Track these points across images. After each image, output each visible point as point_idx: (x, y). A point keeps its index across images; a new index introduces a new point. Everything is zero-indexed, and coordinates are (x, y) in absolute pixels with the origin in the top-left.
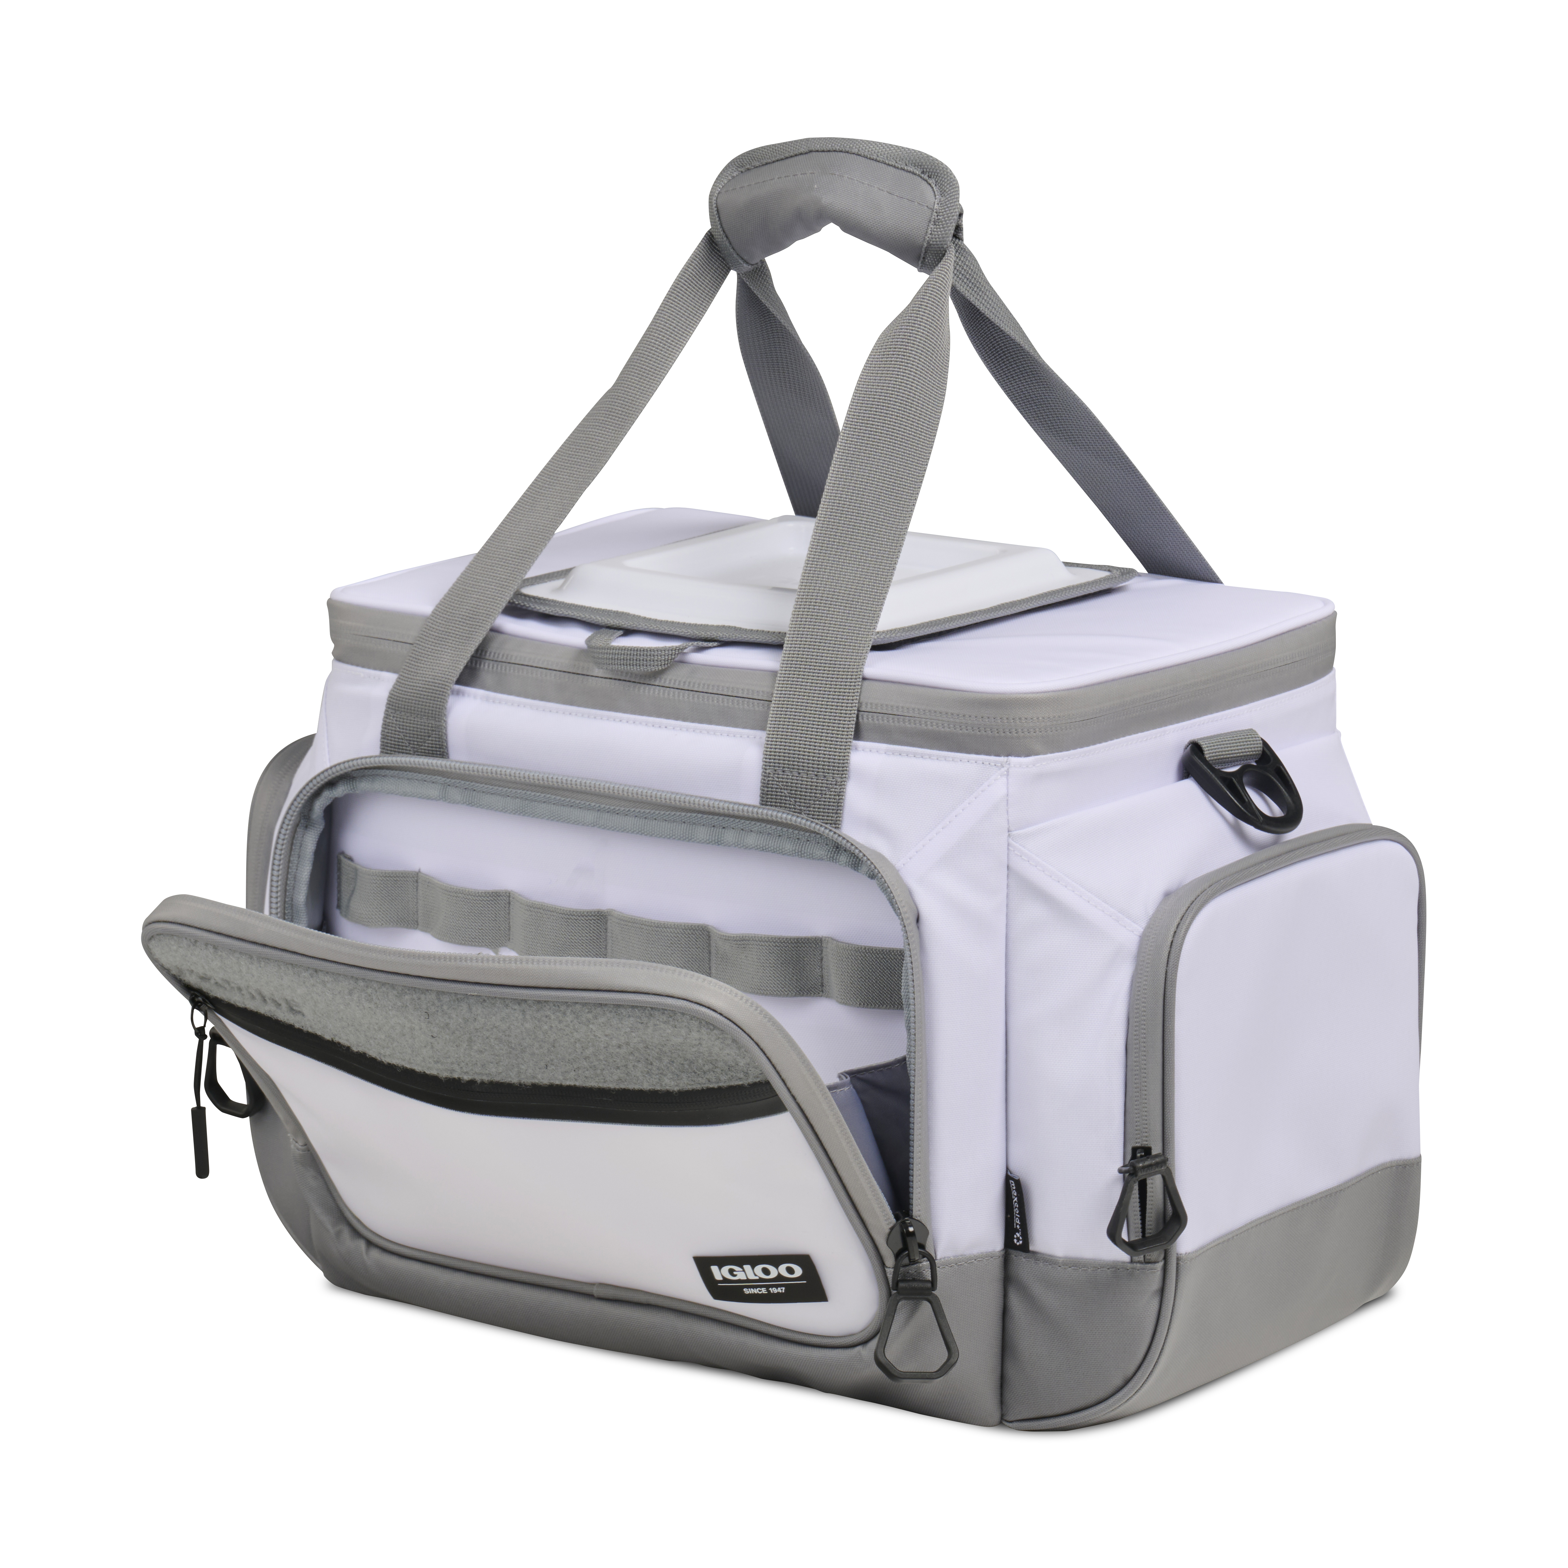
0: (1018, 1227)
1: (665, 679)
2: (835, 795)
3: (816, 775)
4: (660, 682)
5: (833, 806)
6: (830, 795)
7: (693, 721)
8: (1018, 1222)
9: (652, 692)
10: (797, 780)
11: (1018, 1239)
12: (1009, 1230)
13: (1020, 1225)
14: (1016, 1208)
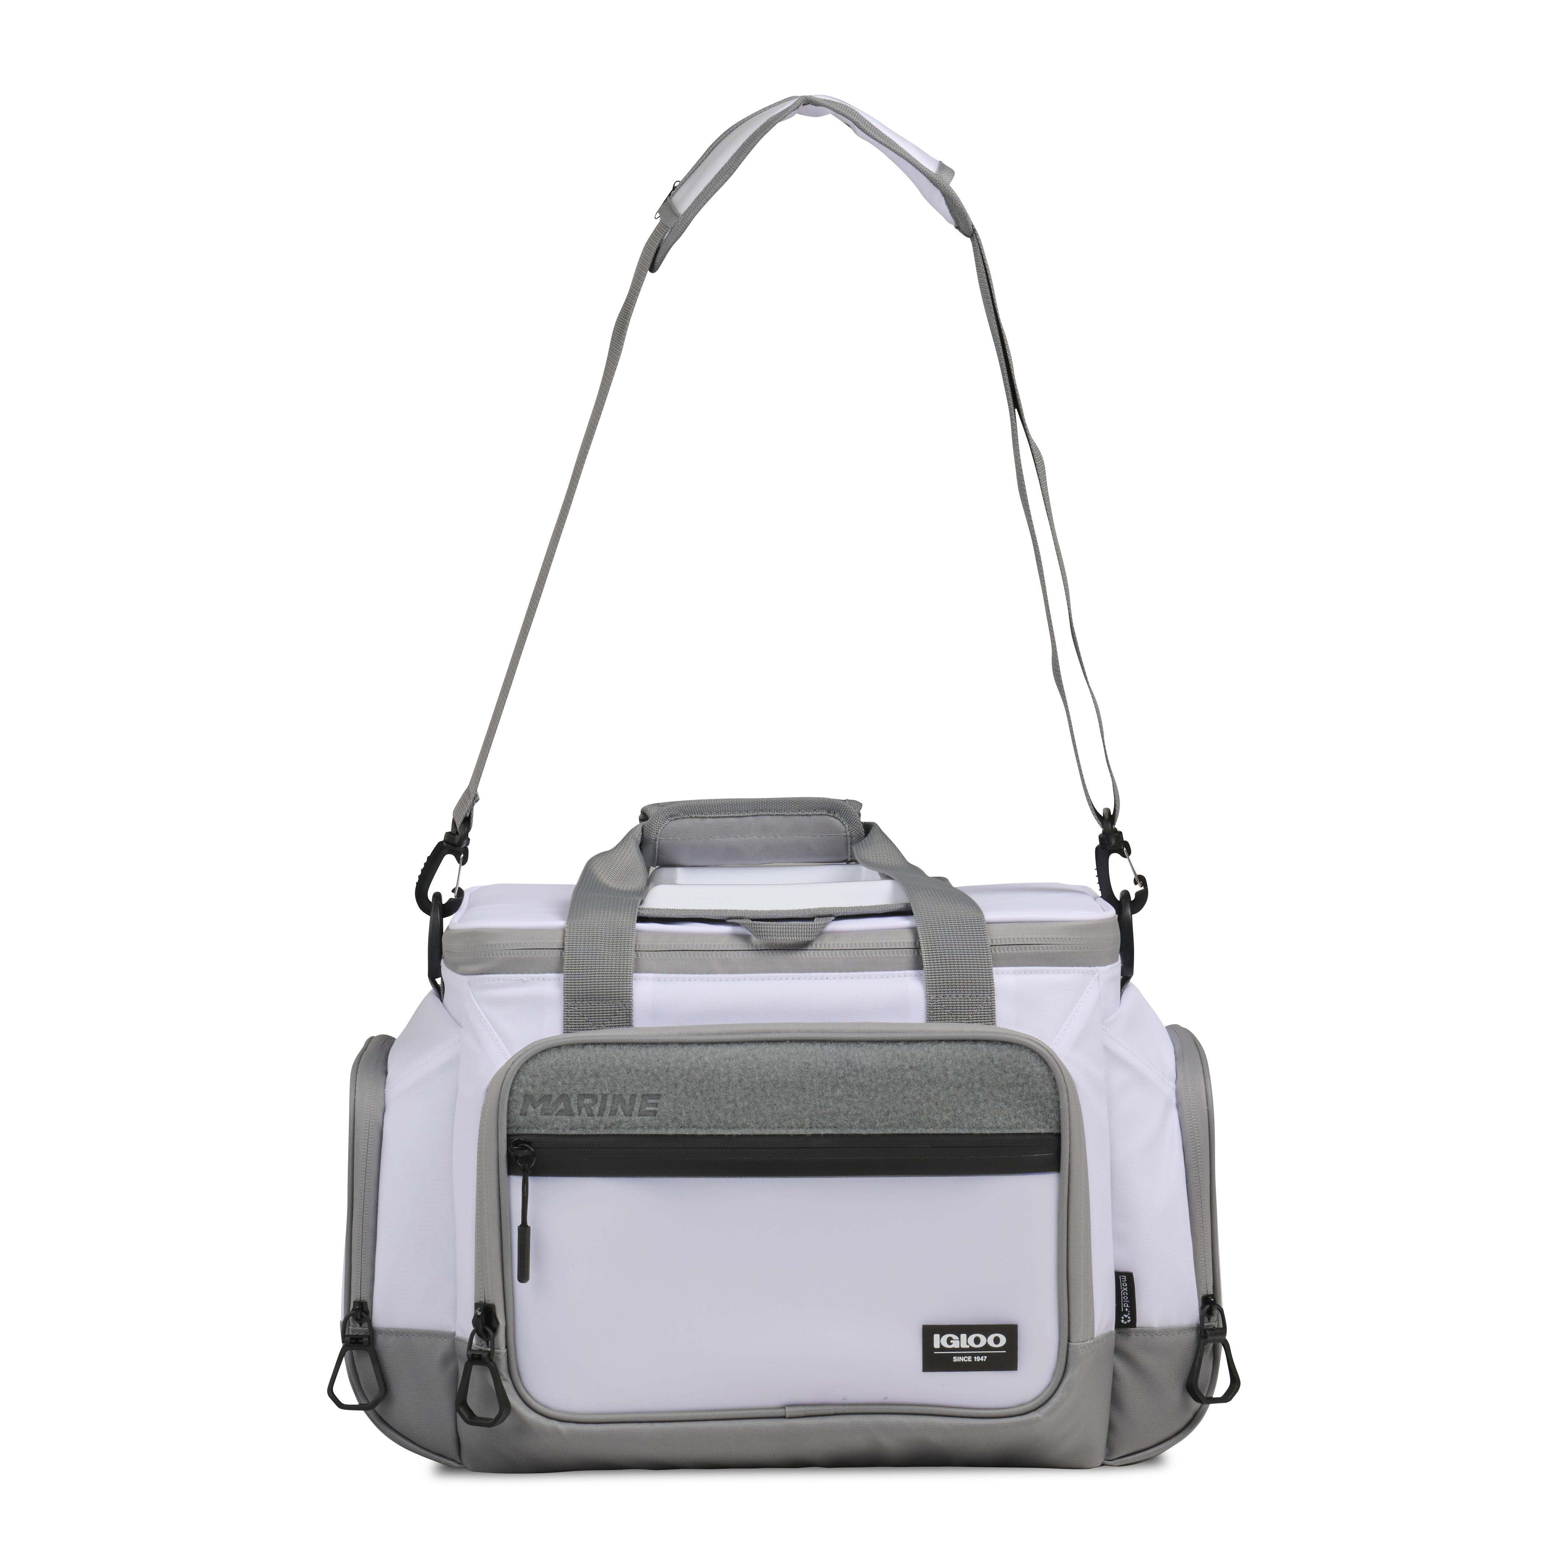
0: (1127, 1310)
1: (816, 945)
2: (988, 1009)
3: (970, 996)
4: (812, 947)
5: (988, 1017)
6: (984, 1009)
7: (848, 971)
8: (1127, 1306)
9: (808, 955)
10: (956, 1001)
11: (1126, 1319)
12: (1119, 1313)
13: (1128, 1308)
14: (1123, 1296)
